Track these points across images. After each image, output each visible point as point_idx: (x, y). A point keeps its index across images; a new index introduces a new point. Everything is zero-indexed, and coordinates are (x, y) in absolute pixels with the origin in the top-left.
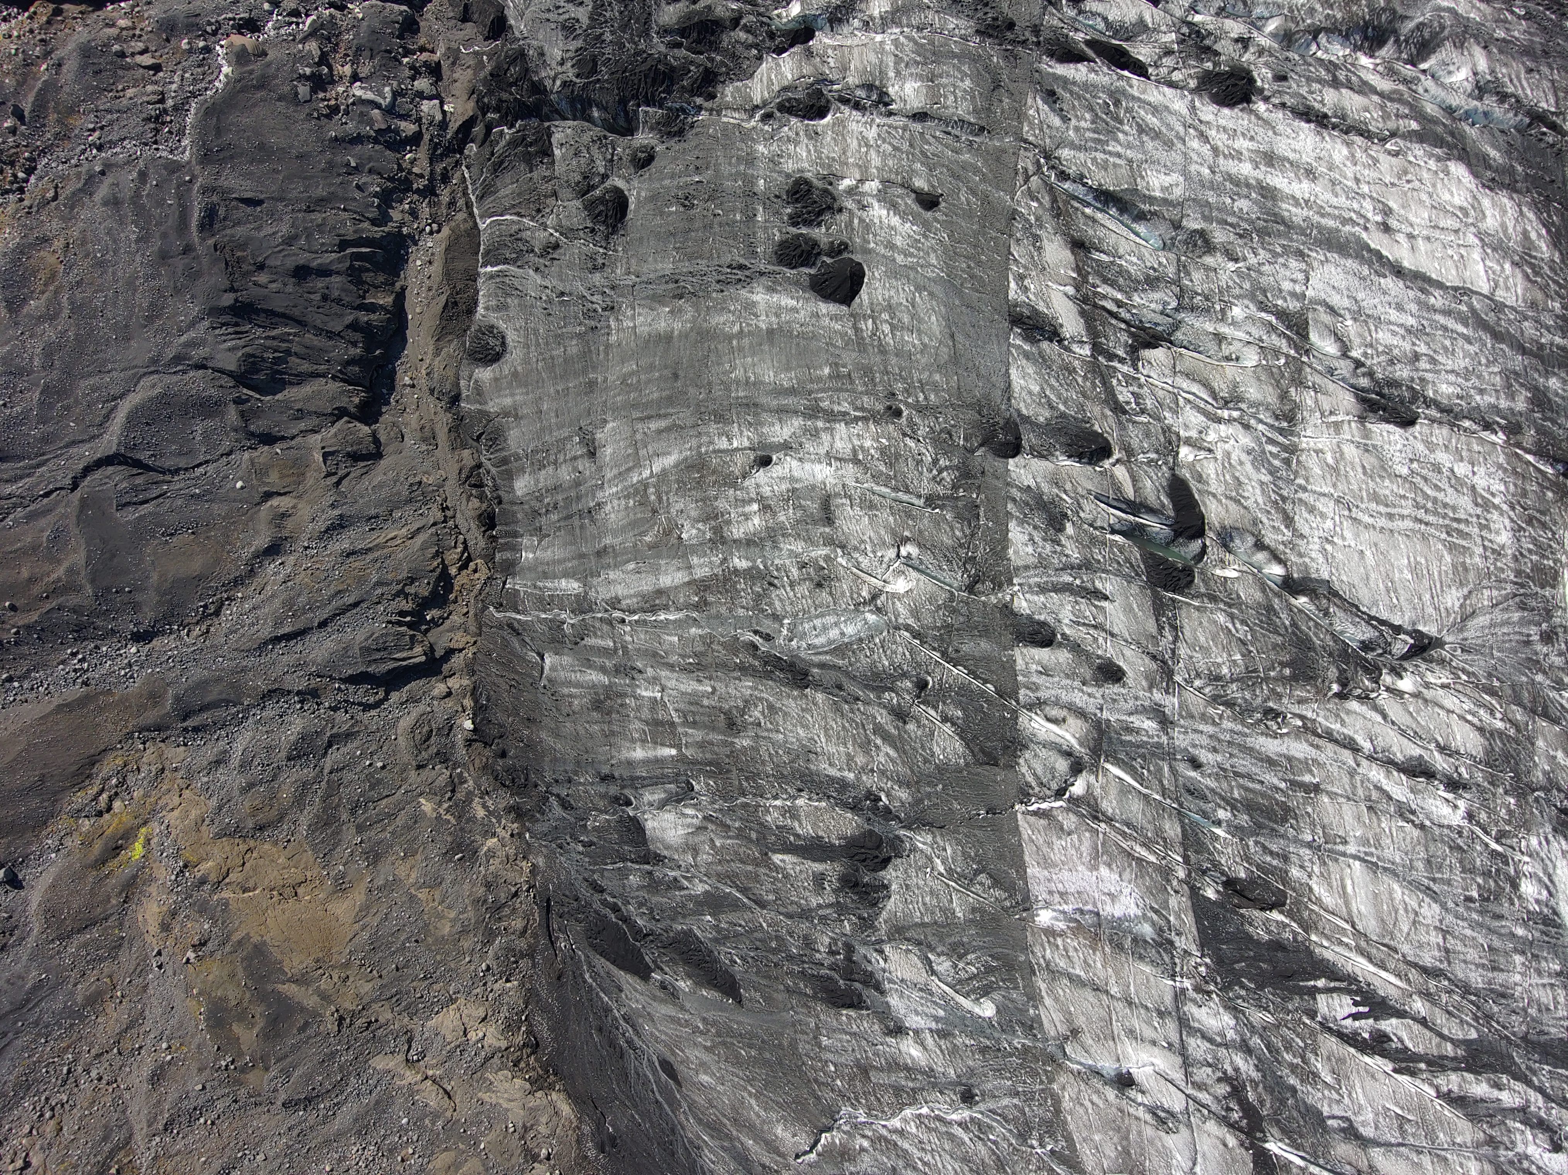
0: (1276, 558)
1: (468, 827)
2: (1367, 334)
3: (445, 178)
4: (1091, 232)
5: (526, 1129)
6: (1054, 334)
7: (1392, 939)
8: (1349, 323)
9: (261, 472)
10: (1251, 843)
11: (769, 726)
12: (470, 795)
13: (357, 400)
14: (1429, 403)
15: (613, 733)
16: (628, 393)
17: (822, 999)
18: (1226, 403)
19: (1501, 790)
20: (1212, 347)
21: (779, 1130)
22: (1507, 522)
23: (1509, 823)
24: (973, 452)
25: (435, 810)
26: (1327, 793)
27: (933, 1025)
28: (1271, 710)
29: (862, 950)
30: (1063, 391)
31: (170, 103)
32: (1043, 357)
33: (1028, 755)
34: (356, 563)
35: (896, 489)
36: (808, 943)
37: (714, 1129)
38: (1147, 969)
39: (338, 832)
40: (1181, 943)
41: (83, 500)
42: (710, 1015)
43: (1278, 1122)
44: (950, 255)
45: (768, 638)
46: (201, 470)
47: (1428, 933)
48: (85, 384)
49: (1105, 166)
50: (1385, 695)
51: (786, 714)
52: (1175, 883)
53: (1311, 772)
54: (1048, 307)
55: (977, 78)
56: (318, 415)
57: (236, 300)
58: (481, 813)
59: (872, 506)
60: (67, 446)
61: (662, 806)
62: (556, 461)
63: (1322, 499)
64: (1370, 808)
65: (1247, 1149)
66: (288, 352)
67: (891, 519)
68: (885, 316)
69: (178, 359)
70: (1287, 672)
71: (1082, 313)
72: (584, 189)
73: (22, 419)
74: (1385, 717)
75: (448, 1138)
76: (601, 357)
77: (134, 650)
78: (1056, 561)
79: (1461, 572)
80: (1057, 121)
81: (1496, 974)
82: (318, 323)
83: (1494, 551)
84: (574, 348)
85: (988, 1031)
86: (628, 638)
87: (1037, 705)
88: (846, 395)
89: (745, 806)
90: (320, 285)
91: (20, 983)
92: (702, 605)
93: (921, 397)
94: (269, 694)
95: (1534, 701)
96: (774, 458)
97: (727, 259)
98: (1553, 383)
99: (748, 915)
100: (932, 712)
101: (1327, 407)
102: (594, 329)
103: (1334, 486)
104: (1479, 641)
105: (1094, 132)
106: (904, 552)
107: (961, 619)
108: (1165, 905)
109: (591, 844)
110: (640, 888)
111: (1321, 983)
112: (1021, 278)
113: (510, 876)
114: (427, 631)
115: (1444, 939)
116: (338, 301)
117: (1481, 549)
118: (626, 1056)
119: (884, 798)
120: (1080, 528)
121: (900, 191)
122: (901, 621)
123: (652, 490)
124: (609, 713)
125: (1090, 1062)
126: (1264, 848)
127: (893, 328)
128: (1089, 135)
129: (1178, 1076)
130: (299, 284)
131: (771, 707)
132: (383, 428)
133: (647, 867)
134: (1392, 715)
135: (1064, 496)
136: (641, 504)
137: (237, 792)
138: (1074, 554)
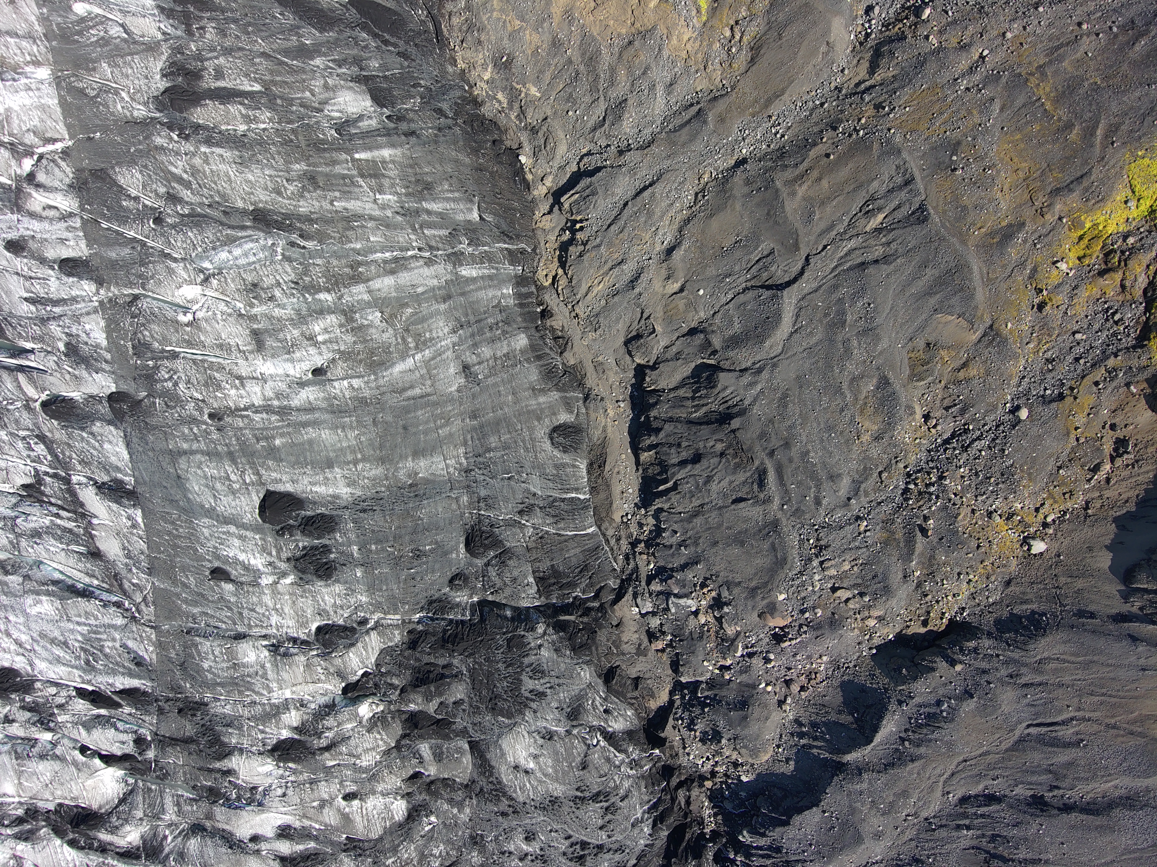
3: (627, 558)
4: (89, 565)
6: (100, 487)
11: (279, 179)
12: (511, 107)
13: (648, 379)
15: (411, 166)
16: (442, 413)
25: (528, 90)
29: (179, 33)
30: (86, 446)
31: (815, 563)
32: (106, 469)
33: (67, 181)
34: (616, 256)
35: (204, 360)
36: (222, 32)
39: (583, 54)
41: (799, 248)
44: (193, 536)
45: (293, 244)
46: (729, 296)
48: (819, 336)
49: (87, 614)
51: (266, 189)
54: (109, 506)
55: (199, 670)
56: (667, 360)
57: (729, 424)
58: (500, 96)
59: (221, 346)
60: (821, 286)
61: (360, 117)
62: (495, 360)
66: (693, 398)
67: (203, 338)
68: (236, 486)
69: (760, 371)
71: (82, 505)
72: (505, 555)
73: (855, 297)
76: (469, 437)
77: (744, 151)
78: (67, 321)
80: (131, 644)
82: (680, 426)
84: (493, 441)
86: (413, 237)
87: (65, 217)
88: (258, 426)
89: (290, 122)
90: (684, 453)
92: (354, 265)
93: (195, 430)
94: (650, 143)
96: (310, 375)
97: (377, 515)
99: (275, 46)
102: (478, 455)
105: (100, 640)
106: (190, 316)
107: (133, 271)
109: (414, 85)
110: (369, 58)
112: (134, 526)
113: (469, 54)
114: (566, 222)
116: (671, 446)
119: (175, 136)
120: (53, 347)
121: (243, 579)
122: (182, 265)
123: (412, 345)
124: (417, 180)
127: (228, 478)
128: (104, 637)
130: (697, 450)
131: (279, 193)
132: (630, 365)
135: (70, 369)
136: (420, 335)
137: (653, 65)
138: (54, 327)
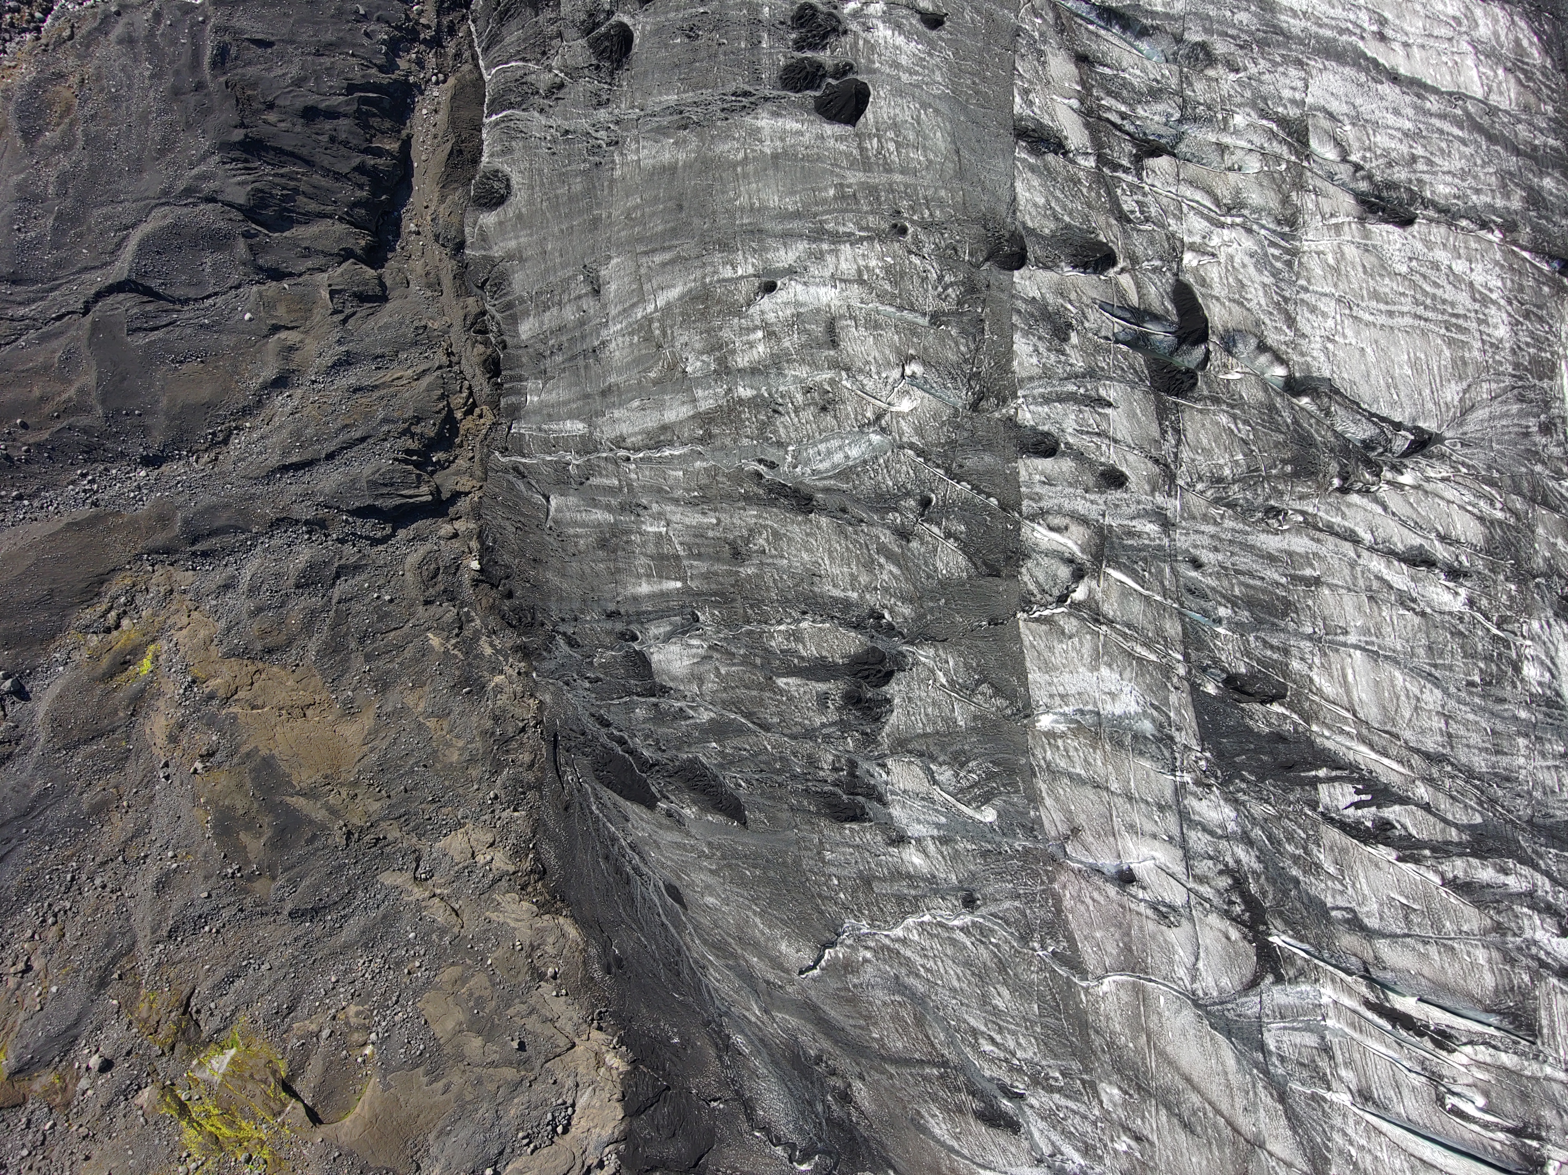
0: (1279, 359)
1: (475, 663)
2: (1365, 138)
3: (452, 31)
4: (1094, 46)
5: (533, 948)
6: (1059, 146)
7: (1394, 725)
8: (1348, 128)
9: (269, 305)
10: (1251, 639)
11: (773, 552)
12: (477, 633)
13: (363, 243)
14: (1427, 204)
15: (618, 571)
16: (633, 227)
17: (825, 815)
18: (1229, 209)
19: (1502, 577)
20: (1215, 157)
21: (783, 947)
22: (1504, 316)
23: (1510, 608)
24: (978, 267)
25: (443, 645)
26: (1328, 585)
27: (935, 833)
28: (1273, 508)
29: (866, 766)
30: (1068, 203)
32: (1048, 170)
33: (1030, 564)
34: (363, 399)
35: (901, 308)
36: (812, 761)
37: (718, 949)
38: (1147, 764)
39: (346, 660)
40: (1181, 738)
41: (94, 323)
42: (715, 839)
43: (1281, 914)
44: (955, 72)
45: (772, 466)
46: (210, 301)
47: (1430, 718)
48: (96, 212)
50: (1385, 487)
51: (790, 539)
52: (1175, 680)
53: (1311, 566)
54: (1053, 121)
56: (325, 254)
57: (246, 136)
58: (488, 651)
59: (877, 326)
60: (79, 272)
61: (667, 639)
62: (560, 301)
63: (1323, 299)
64: (1371, 598)
65: (1250, 942)
66: (296, 190)
67: (896, 337)
68: (890, 134)
69: (188, 191)
70: (1289, 468)
71: (1087, 125)
72: (589, 27)
73: (36, 244)
74: (1385, 508)
75: (456, 953)
76: (606, 192)
77: (143, 473)
78: (1060, 370)
79: (1460, 366)
81: (1499, 757)
82: (326, 164)
83: (1492, 345)
84: (578, 185)
85: (989, 836)
86: (633, 476)
87: (1040, 515)
88: (851, 215)
89: (750, 633)
90: (327, 127)
91: (25, 791)
92: (706, 438)
93: (927, 213)
94: (277, 523)
95: (1534, 490)
96: (779, 283)
97: (731, 87)
98: (1548, 183)
99: (752, 739)
100: (935, 529)
101: (1327, 210)
102: (598, 165)
103: (1335, 285)
104: (1479, 435)
106: (908, 371)
107: (966, 434)
108: (1166, 701)
109: (598, 680)
110: (646, 720)
111: (1322, 773)
112: (1026, 92)
113: (518, 711)
114: (432, 473)
115: (1447, 724)
116: (345, 144)
117: (1480, 344)
118: (632, 882)
119: (887, 615)
120: (1084, 337)
121: (905, 12)
122: (905, 439)
123: (656, 324)
124: (614, 551)
125: (1091, 861)
126: (1265, 642)
127: (898, 145)
129: (1179, 869)
130: (307, 125)
131: (776, 534)
132: (389, 272)
133: (653, 700)
134: (1392, 506)
135: (1069, 307)
136: (646, 340)
137: (245, 616)
138: (1078, 363)
